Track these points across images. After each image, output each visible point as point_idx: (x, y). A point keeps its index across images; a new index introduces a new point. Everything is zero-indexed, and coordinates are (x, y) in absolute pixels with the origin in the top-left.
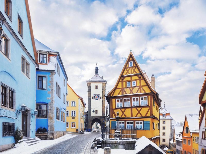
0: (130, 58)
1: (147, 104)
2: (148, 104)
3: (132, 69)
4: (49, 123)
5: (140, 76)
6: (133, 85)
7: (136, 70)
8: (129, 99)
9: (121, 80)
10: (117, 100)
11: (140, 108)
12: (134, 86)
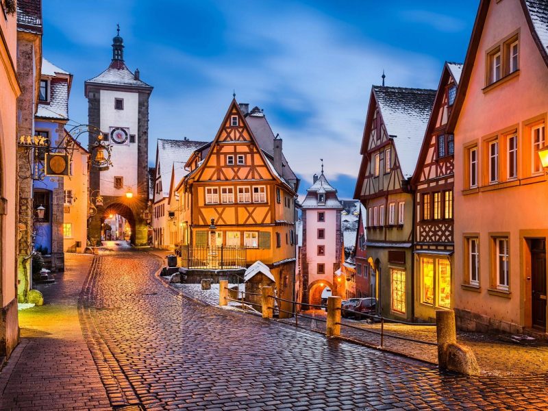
0: (232, 110)
1: (266, 201)
2: (267, 199)
3: (237, 132)
4: (53, 233)
5: (251, 147)
6: (240, 162)
7: (245, 134)
8: (232, 189)
9: (215, 151)
10: (208, 190)
11: (252, 208)
12: (241, 164)
